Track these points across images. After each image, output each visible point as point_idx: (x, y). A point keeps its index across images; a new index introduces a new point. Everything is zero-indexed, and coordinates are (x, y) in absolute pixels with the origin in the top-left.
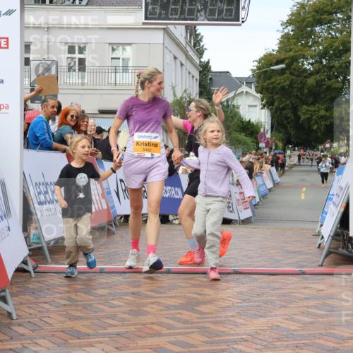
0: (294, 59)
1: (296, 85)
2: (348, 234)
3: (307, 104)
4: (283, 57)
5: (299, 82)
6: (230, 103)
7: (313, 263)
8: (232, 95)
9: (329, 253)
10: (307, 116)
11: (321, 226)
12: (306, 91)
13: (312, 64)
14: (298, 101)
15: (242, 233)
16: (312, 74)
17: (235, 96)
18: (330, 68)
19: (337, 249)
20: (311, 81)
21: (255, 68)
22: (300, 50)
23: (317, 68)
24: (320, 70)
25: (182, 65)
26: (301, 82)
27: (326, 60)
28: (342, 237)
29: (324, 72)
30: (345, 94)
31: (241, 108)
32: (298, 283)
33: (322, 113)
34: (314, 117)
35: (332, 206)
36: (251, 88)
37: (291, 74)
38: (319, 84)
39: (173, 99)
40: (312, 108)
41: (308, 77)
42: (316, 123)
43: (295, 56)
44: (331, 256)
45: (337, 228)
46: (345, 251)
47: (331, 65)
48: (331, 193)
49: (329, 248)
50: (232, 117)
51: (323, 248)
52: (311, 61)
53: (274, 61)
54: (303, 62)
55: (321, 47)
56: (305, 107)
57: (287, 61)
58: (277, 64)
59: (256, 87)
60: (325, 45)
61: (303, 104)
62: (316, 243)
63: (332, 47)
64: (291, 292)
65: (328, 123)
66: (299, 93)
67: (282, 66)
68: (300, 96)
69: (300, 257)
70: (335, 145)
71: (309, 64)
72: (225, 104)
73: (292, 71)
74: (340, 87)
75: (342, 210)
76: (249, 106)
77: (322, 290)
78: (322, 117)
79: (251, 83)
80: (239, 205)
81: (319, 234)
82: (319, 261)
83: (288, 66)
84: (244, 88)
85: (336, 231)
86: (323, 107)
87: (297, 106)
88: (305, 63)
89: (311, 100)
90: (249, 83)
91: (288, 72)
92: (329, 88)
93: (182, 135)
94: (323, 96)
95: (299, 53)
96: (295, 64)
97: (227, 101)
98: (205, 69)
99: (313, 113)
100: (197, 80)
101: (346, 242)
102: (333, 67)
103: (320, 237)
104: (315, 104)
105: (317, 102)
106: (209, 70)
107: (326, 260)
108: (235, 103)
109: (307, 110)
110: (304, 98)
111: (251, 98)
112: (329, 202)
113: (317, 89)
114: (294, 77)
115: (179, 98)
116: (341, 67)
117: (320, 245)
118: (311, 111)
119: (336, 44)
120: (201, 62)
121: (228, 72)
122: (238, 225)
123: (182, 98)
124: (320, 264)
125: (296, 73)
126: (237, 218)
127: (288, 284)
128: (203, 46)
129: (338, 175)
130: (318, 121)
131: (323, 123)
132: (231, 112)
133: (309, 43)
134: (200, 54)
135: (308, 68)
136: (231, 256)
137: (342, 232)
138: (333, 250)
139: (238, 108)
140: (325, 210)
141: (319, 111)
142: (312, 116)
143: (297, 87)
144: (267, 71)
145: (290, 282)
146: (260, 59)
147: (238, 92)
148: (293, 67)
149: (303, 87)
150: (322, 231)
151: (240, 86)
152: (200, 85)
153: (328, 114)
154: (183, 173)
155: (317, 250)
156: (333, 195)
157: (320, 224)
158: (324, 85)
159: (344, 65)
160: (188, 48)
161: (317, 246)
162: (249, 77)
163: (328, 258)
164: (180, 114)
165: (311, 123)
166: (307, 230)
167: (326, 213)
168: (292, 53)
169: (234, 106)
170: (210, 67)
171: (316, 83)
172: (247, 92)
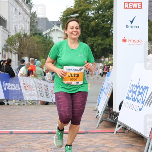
0: (83, 11)
1: (85, 26)
2: (112, 110)
3: (91, 37)
4: (77, 10)
5: (86, 24)
6: (47, 36)
7: (93, 126)
8: (48, 31)
9: (102, 121)
10: (91, 43)
11: (98, 105)
12: (90, 29)
13: (93, 14)
14: (86, 34)
15: (53, 110)
16: (93, 19)
17: (50, 31)
18: (104, 16)
19: (106, 118)
20: (93, 23)
21: (61, 16)
22: (87, 6)
23: (96, 16)
24: (98, 17)
25: (20, 13)
26: (87, 24)
27: (101, 11)
28: (109, 112)
29: (100, 18)
30: (112, 31)
31: (54, 38)
32: (84, 138)
33: (99, 41)
34: (95, 44)
35: (103, 94)
36: (59, 27)
37: (82, 19)
38: (97, 25)
39: (15, 33)
40: (93, 39)
41: (91, 21)
42: (96, 47)
43: (84, 9)
44: (102, 122)
45: (106, 106)
46: (111, 120)
47: (104, 14)
48: (103, 87)
49: (102, 118)
50: (49, 44)
51: (99, 118)
52: (93, 12)
53: (72, 12)
54: (88, 12)
55: (98, 4)
56: (90, 38)
57: (79, 12)
58: (74, 13)
59: (62, 26)
60: (101, 3)
61: (89, 36)
62: (95, 115)
63: (104, 4)
64: (80, 144)
65: (103, 47)
66: (86, 30)
67: (77, 15)
68: (86, 32)
69: (87, 123)
70: (107, 59)
71: (92, 13)
72: (45, 36)
73: (82, 18)
74: (109, 27)
75: (109, 97)
76: (59, 37)
77: (98, 142)
78: (100, 44)
79: (60, 24)
80: (52, 94)
81: (96, 110)
82: (96, 125)
83: (80, 15)
84: (56, 27)
85: (106, 108)
86: (100, 38)
87: (85, 38)
88: (90, 13)
89: (93, 34)
90: (58, 25)
91: (80, 18)
92: (103, 27)
93: (20, 54)
94: (99, 32)
95: (87, 7)
96: (84, 13)
97: (46, 34)
98: (33, 16)
99: (94, 42)
100: (28, 22)
101: (111, 114)
102: (105, 16)
103: (97, 112)
104: (95, 37)
105: (97, 35)
106: (36, 17)
107: (100, 125)
108: (50, 35)
109: (91, 40)
110: (89, 33)
111: (60, 33)
112: (102, 92)
113: (97, 28)
114: (83, 21)
115: (18, 33)
116: (109, 15)
117: (97, 116)
118: (93, 41)
119: (107, 3)
120: (31, 12)
121: (46, 18)
122: (52, 105)
123: (20, 33)
124: (97, 127)
125: (84, 19)
126: (51, 101)
127: (79, 139)
128: (32, 3)
129: (107, 77)
130: (97, 46)
131: (100, 48)
132: (48, 41)
133: (91, 2)
134: (30, 7)
135: (91, 16)
136: (47, 123)
137: (109, 109)
138: (104, 119)
139: (52, 38)
140: (100, 96)
141: (97, 40)
142: (94, 43)
143: (85, 27)
144: (68, 18)
145: (80, 138)
146: (64, 12)
147: (52, 30)
148: (83, 15)
149: (89, 27)
150: (98, 108)
151: (53, 26)
152: (30, 25)
153: (102, 42)
154: (20, 76)
155: (96, 119)
156: (104, 88)
157: (97, 104)
158: (100, 26)
159: (111, 15)
160: (23, 4)
161: (96, 117)
162: (58, 21)
163: (101, 123)
164: (19, 42)
165: (94, 47)
166: (90, 107)
167: (101, 98)
168: (82, 7)
169: (50, 37)
170: (36, 15)
171: (96, 25)
172: (57, 30)
